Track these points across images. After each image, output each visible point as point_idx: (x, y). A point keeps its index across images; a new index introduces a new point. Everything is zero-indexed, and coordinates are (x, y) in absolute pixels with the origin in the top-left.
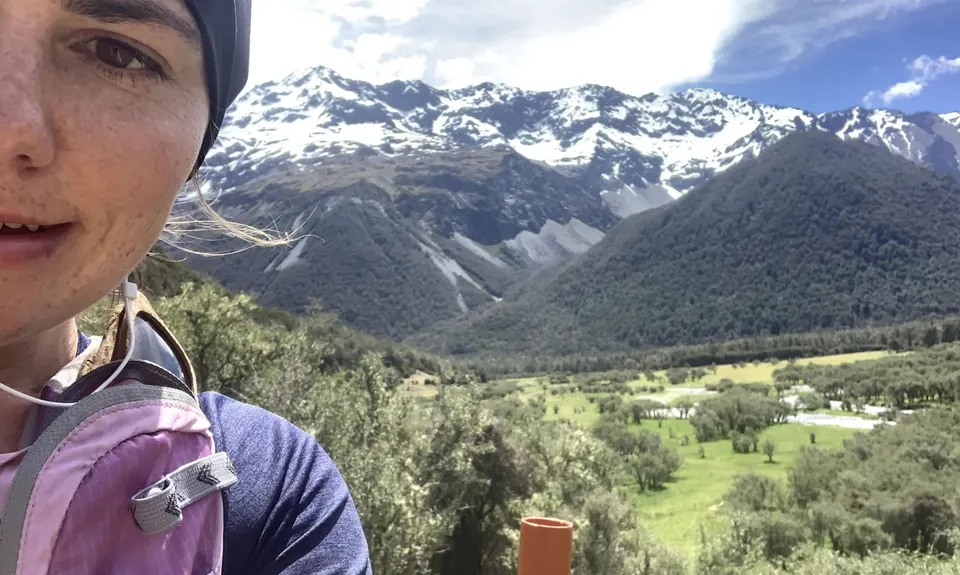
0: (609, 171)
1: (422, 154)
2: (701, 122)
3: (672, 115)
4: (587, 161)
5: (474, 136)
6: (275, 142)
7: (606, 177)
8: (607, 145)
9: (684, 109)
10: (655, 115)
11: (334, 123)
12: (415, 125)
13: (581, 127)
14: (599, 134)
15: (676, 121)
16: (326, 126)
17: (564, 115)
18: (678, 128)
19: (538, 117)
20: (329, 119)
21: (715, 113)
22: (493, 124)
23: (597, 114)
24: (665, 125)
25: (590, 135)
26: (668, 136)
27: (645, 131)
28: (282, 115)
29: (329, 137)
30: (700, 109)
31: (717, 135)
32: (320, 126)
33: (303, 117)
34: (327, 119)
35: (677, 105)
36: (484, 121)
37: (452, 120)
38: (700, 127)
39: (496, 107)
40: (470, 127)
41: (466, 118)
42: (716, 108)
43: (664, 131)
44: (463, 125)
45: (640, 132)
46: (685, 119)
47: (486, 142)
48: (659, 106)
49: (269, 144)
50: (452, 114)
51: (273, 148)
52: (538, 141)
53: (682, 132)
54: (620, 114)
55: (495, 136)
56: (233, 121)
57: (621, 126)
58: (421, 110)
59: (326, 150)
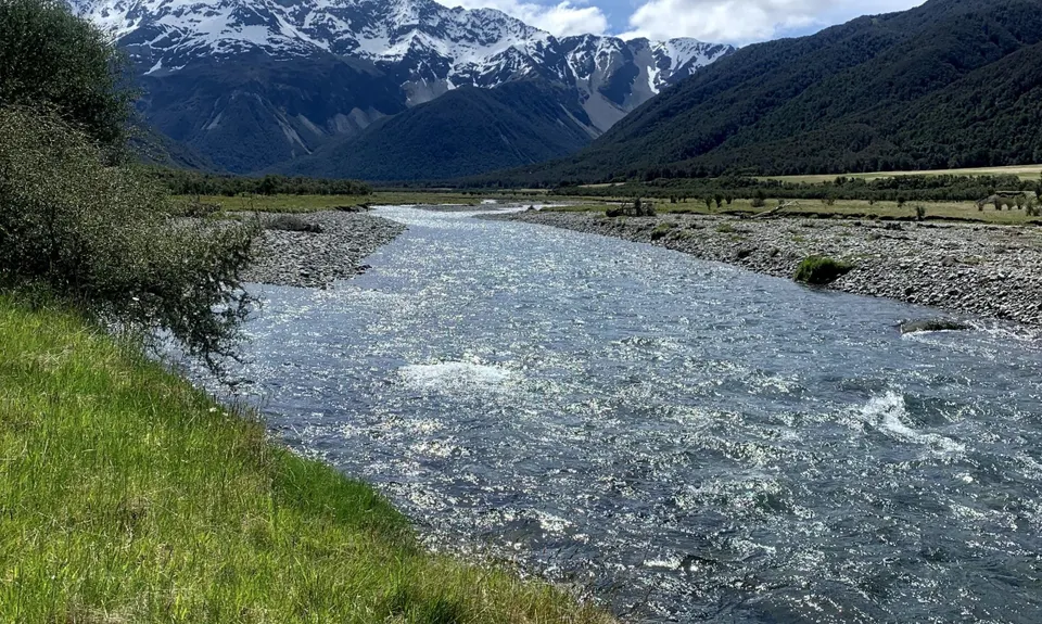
0: (415, 67)
1: (290, 56)
2: (486, 34)
3: (469, 27)
4: (400, 59)
5: (331, 30)
6: (201, 34)
7: (412, 71)
8: (418, 47)
9: (478, 22)
10: (459, 24)
11: (237, 24)
12: (292, 19)
13: (406, 30)
14: (415, 38)
15: (470, 32)
16: (231, 25)
17: (396, 19)
18: (470, 36)
19: (379, 18)
20: (234, 21)
21: (495, 29)
22: (346, 21)
23: (416, 22)
24: (462, 34)
25: (410, 37)
26: (463, 42)
27: (449, 35)
28: (204, 10)
29: (235, 35)
30: (487, 24)
31: (494, 46)
32: (228, 25)
33: (218, 14)
34: (232, 20)
35: (474, 18)
36: (340, 18)
37: (319, 15)
38: (483, 38)
39: (350, 8)
40: (330, 23)
41: (328, 16)
42: (497, 25)
43: (461, 38)
44: (325, 21)
45: (446, 37)
46: (476, 31)
47: (339, 36)
48: (462, 19)
49: (196, 35)
50: (319, 11)
51: (200, 39)
52: (376, 37)
53: (472, 40)
54: (434, 22)
55: (346, 32)
56: (172, 11)
57: (433, 32)
58: (297, 7)
59: (232, 47)
